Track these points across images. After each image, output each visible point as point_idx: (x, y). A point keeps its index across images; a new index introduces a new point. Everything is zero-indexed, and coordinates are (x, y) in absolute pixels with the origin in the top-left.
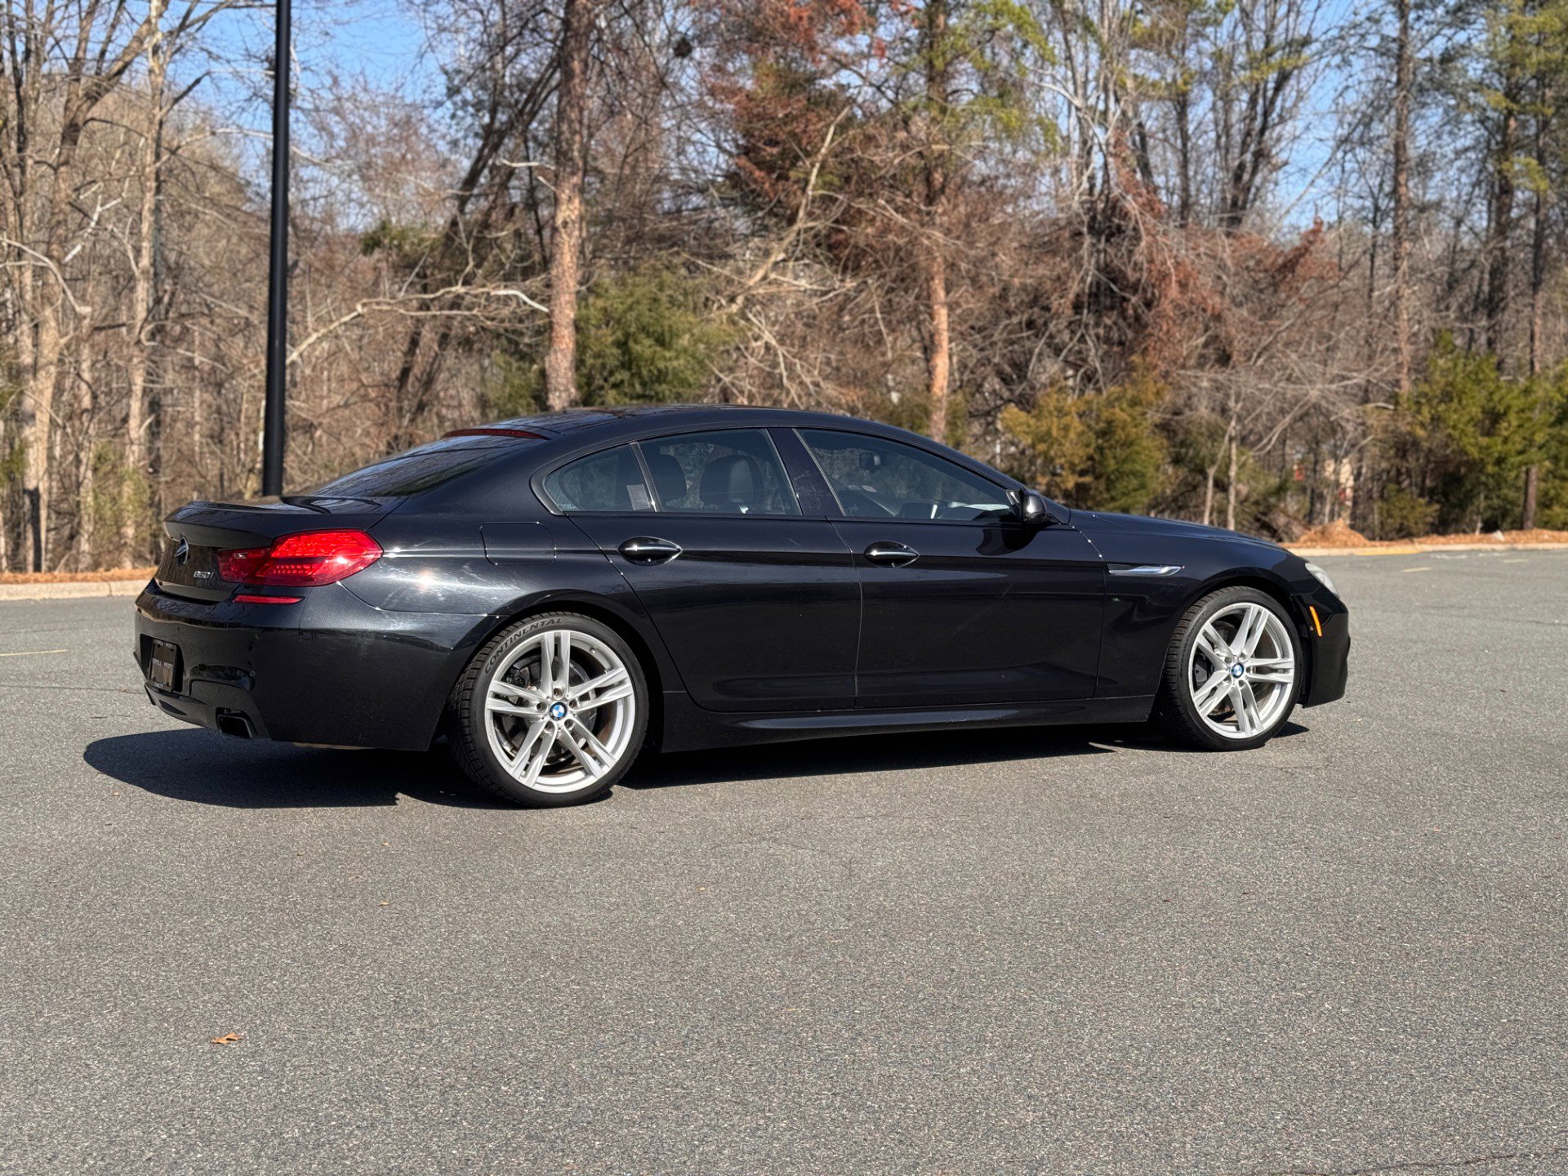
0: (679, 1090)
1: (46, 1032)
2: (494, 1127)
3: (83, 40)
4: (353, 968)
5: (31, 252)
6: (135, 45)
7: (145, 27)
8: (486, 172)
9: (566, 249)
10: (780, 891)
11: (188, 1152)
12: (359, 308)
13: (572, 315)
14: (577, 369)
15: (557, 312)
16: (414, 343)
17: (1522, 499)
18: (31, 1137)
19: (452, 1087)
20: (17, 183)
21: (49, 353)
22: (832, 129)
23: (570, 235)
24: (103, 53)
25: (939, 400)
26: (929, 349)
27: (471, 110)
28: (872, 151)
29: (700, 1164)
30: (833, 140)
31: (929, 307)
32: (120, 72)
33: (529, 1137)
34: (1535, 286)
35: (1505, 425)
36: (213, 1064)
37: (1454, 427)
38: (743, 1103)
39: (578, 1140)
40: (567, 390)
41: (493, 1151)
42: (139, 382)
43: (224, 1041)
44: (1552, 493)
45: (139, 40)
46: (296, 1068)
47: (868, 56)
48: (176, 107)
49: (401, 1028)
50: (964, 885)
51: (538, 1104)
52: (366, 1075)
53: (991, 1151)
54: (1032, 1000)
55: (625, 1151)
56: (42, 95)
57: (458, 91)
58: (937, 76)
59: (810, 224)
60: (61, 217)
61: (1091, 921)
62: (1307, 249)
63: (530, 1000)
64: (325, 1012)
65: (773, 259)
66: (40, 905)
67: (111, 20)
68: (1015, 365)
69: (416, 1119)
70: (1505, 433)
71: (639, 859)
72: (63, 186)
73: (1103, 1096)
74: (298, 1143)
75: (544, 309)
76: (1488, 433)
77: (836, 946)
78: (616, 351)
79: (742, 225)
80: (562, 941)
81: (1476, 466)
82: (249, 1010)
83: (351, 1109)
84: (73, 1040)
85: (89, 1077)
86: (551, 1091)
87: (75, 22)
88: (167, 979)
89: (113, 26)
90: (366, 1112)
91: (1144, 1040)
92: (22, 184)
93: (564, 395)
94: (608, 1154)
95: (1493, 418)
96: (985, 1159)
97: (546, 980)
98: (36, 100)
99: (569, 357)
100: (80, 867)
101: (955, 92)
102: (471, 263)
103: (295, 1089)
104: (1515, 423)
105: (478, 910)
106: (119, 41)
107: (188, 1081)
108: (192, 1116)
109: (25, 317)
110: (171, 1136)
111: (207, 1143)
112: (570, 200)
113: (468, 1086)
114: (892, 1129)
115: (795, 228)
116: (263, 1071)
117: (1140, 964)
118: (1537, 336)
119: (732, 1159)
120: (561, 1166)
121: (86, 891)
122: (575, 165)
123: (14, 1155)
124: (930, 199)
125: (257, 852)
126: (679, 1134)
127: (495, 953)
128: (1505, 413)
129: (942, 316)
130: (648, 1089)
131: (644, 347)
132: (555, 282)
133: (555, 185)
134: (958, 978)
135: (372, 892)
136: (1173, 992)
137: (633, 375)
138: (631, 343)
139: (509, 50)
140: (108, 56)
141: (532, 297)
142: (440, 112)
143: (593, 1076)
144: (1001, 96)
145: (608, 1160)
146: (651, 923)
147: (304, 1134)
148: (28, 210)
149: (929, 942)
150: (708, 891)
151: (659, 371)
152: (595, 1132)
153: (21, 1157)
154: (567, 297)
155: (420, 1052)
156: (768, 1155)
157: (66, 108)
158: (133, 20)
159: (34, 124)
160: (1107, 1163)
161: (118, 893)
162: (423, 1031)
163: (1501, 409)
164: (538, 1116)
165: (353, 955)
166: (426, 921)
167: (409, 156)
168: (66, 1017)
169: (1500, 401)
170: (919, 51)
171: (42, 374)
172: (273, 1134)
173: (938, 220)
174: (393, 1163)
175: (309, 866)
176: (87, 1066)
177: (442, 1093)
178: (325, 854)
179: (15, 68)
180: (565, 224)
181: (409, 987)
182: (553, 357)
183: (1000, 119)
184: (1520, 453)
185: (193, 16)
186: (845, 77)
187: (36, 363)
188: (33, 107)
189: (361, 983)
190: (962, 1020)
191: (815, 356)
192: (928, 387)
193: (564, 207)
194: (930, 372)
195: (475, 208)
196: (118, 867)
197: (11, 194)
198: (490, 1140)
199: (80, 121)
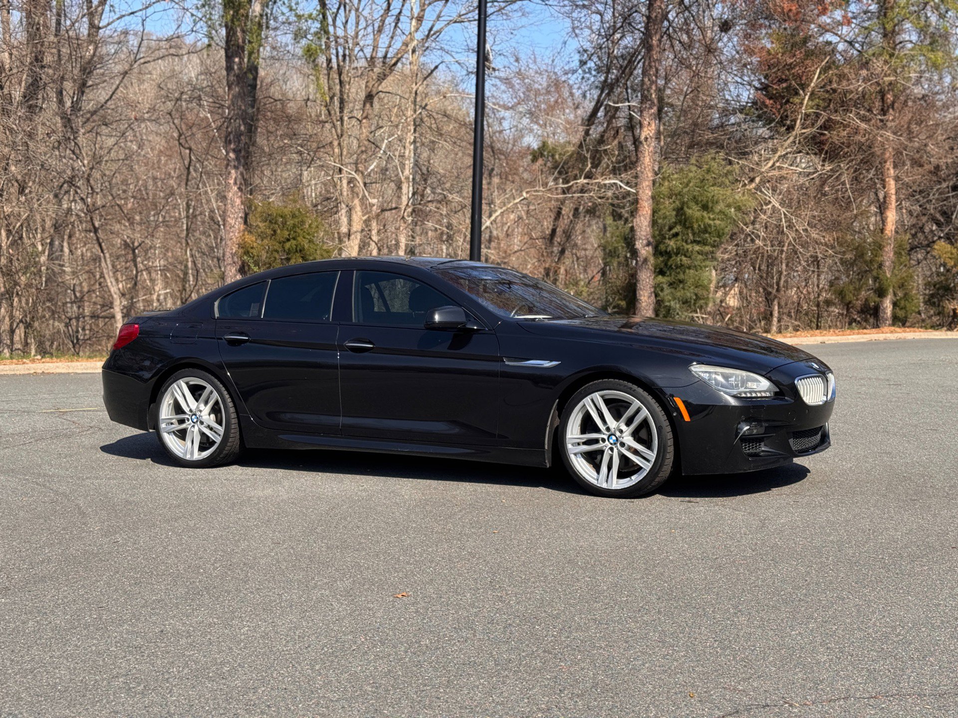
0: (630, 633)
1: (314, 588)
2: (527, 645)
3: (375, 48)
4: (472, 564)
5: (345, 169)
6: (404, 48)
7: (409, 37)
8: (602, 109)
9: (647, 154)
10: (718, 534)
11: (373, 648)
12: (524, 194)
13: (650, 194)
14: (653, 226)
15: (641, 192)
16: (559, 214)
18: (299, 637)
19: (510, 625)
20: (339, 131)
21: (357, 226)
22: (818, 71)
23: (648, 146)
24: (387, 53)
25: (890, 239)
26: (882, 207)
27: (594, 73)
28: (844, 83)
29: (631, 670)
30: (818, 78)
31: (883, 181)
32: (395, 64)
33: (545, 651)
36: (393, 607)
38: (664, 642)
39: (569, 654)
40: (646, 238)
41: (524, 657)
42: (403, 241)
43: (400, 597)
45: (406, 44)
46: (433, 611)
47: (842, 24)
48: (425, 82)
49: (490, 595)
50: (829, 535)
51: (553, 636)
52: (468, 617)
53: (796, 674)
54: (848, 598)
55: (593, 662)
56: (352, 79)
57: (585, 63)
58: (889, 35)
59: (803, 131)
60: (364, 149)
61: (902, 557)
63: (561, 585)
64: (454, 585)
65: (779, 154)
66: (322, 525)
67: (391, 34)
68: (944, 213)
69: (488, 640)
71: (642, 514)
72: (364, 131)
73: (872, 650)
74: (427, 647)
75: (633, 190)
77: (741, 565)
78: (675, 214)
79: (764, 132)
80: (586, 555)
82: (415, 582)
83: (457, 632)
84: (327, 592)
85: (332, 610)
86: (561, 630)
87: (372, 36)
88: (378, 565)
89: (392, 38)
90: (464, 634)
91: (908, 622)
92: (342, 130)
94: (583, 662)
96: (790, 678)
97: (573, 575)
98: (349, 83)
99: (648, 219)
100: (344, 507)
101: (901, 43)
102: (590, 166)
103: (431, 621)
105: (545, 537)
106: (395, 47)
107: (379, 615)
108: (378, 631)
109: (343, 206)
110: (366, 640)
111: (383, 644)
112: (649, 124)
113: (518, 625)
114: (742, 660)
115: (794, 133)
116: (417, 612)
117: (922, 582)
119: (650, 670)
120: (557, 666)
121: (345, 519)
122: (653, 103)
123: (290, 644)
124: (884, 112)
125: (435, 502)
126: (623, 655)
127: (549, 560)
129: (892, 185)
130: (613, 632)
132: (640, 174)
133: (641, 116)
134: (808, 585)
135: (491, 526)
136: (937, 598)
137: (687, 228)
138: (685, 208)
139: (618, 36)
140: (389, 56)
141: (627, 184)
142: (575, 76)
143: (585, 624)
144: (931, 44)
145: (583, 665)
146: (639, 548)
147: (431, 643)
148: (345, 145)
149: (797, 565)
150: (677, 532)
151: (705, 226)
152: (579, 651)
153: (293, 646)
154: (647, 183)
155: (497, 607)
156: (669, 668)
157: (366, 86)
158: (403, 33)
159: (348, 96)
160: (861, 683)
161: (361, 521)
162: (501, 597)
164: (552, 641)
165: (474, 557)
166: (515, 542)
167: (560, 100)
168: (325, 581)
170: (878, 18)
171: (352, 237)
172: (416, 642)
173: (889, 124)
174: (472, 659)
175: (460, 511)
176: (332, 605)
177: (504, 628)
178: (470, 505)
179: (338, 65)
180: (646, 139)
181: (499, 575)
182: (638, 220)
183: (930, 59)
185: (435, 29)
186: (829, 37)
187: (349, 231)
188: (347, 87)
189: (475, 571)
190: (803, 606)
191: (806, 213)
192: (882, 231)
193: (645, 129)
194: (884, 221)
195: (596, 132)
196: (363, 508)
197: (336, 137)
198: (524, 651)
199: (374, 92)
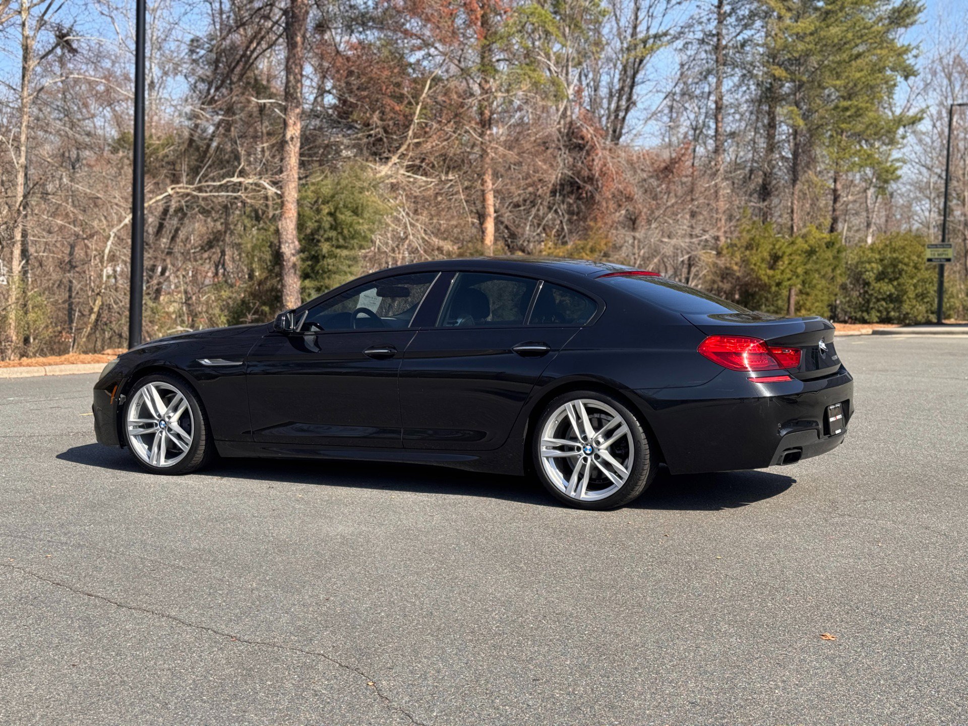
9: (292, 154)
12: (169, 191)
13: (296, 196)
14: (299, 229)
15: (286, 194)
17: (786, 306)
22: (429, 82)
23: (295, 146)
26: (482, 218)
30: (429, 89)
34: (794, 181)
35: (781, 263)
37: (755, 265)
40: (293, 242)
42: (18, 236)
44: (801, 302)
59: (416, 141)
62: (680, 159)
70: (782, 268)
75: (280, 193)
76: (772, 267)
78: (330, 219)
81: (765, 287)
93: (291, 246)
95: (776, 258)
99: (294, 222)
101: (497, 61)
104: (786, 262)
112: (295, 124)
118: (795, 211)
122: (298, 102)
128: (782, 257)
129: (490, 199)
131: (345, 217)
133: (285, 114)
137: (339, 233)
138: (338, 215)
151: (355, 231)
154: (292, 187)
163: (780, 254)
169: (780, 249)
180: (292, 138)
182: (284, 222)
184: (789, 279)
192: (483, 241)
193: (291, 128)
194: (483, 232)
